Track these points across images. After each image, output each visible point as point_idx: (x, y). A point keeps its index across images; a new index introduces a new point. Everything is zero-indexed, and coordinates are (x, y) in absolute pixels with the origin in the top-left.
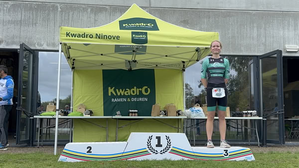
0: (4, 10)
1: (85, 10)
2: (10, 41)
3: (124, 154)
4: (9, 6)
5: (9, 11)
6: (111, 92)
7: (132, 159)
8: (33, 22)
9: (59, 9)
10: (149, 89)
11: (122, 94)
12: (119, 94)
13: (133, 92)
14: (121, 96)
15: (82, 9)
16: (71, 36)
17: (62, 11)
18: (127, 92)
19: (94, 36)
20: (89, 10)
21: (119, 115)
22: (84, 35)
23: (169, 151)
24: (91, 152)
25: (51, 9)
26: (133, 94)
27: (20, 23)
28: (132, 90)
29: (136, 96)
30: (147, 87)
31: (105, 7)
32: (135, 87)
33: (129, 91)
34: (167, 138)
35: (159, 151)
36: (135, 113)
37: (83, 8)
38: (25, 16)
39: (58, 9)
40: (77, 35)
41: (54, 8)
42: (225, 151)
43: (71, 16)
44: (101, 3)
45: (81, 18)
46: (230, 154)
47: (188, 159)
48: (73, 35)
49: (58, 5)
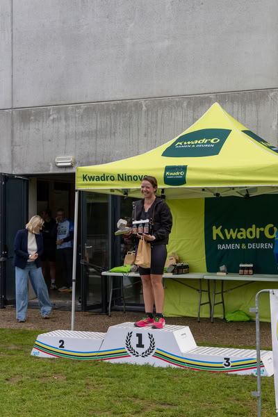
0: (76, 117)
1: (179, 104)
2: (84, 161)
3: (99, 354)
4: (81, 111)
5: (82, 118)
6: (217, 235)
7: (107, 361)
8: (110, 130)
9: (144, 108)
10: (275, 229)
11: (234, 238)
12: (228, 237)
13: (251, 233)
14: (231, 241)
15: (175, 103)
16: (88, 180)
17: (148, 110)
18: (240, 233)
19: (116, 177)
20: (185, 104)
21: (223, 272)
22: (104, 177)
23: (152, 354)
25: (134, 109)
26: (249, 237)
27: (94, 134)
28: (249, 230)
29: (255, 241)
30: (272, 225)
31: (208, 97)
32: (254, 226)
33: (244, 233)
34: (151, 336)
35: (140, 353)
36: (248, 268)
37: (177, 103)
38: (101, 123)
39: (142, 108)
40: (95, 178)
41: (138, 106)
43: (159, 117)
45: (173, 117)
46: (231, 364)
47: (176, 366)
48: (91, 178)
49: (142, 101)
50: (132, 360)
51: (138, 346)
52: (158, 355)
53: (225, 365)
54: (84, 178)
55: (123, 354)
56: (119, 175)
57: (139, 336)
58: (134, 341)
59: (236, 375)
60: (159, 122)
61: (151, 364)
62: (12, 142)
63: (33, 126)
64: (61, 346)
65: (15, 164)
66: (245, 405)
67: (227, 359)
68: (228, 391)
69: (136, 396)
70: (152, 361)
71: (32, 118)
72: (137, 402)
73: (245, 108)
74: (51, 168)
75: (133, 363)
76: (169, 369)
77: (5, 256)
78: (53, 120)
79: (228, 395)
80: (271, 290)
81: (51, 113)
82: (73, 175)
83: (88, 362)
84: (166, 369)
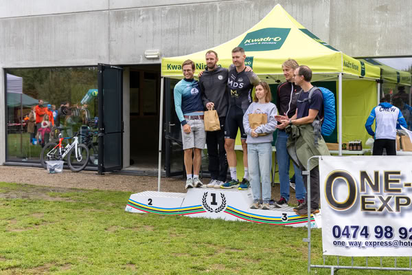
0: (162, 17)
1: (247, 6)
2: (169, 54)
4: (166, 11)
5: (167, 18)
7: (187, 216)
8: (191, 28)
9: (218, 9)
16: (172, 68)
17: (221, 11)
20: (252, 6)
23: (224, 210)
24: (152, 204)
25: (210, 10)
27: (177, 31)
34: (223, 196)
35: (214, 210)
38: (182, 22)
39: (216, 9)
40: (178, 67)
41: (213, 8)
42: (283, 214)
43: (231, 17)
45: (242, 17)
46: (288, 219)
47: (243, 220)
48: (174, 67)
49: (217, 4)
50: (207, 215)
51: (212, 204)
52: (229, 211)
53: (283, 219)
54: (169, 67)
55: (200, 210)
56: (197, 64)
57: (214, 195)
58: (209, 199)
59: (292, 227)
60: (231, 20)
61: (223, 218)
62: (109, 37)
63: (126, 24)
64: (150, 204)
65: (112, 56)
66: (298, 250)
67: (285, 215)
68: (285, 239)
69: (209, 243)
70: (223, 215)
71: (125, 17)
72: (211, 247)
73: (302, 9)
74: (141, 59)
75: (208, 217)
76: (237, 222)
77: (103, 132)
78: (143, 19)
79: (284, 242)
80: (320, 157)
81: (141, 13)
82: (159, 66)
83: (171, 217)
84: (235, 222)
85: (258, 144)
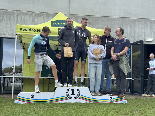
3: (53, 99)
7: (57, 102)
9: (16, 14)
15: (29, 14)
16: (23, 30)
17: (17, 15)
19: (36, 30)
20: (34, 15)
21: (50, 76)
22: (31, 30)
23: (79, 98)
24: (33, 98)
25: (11, 14)
31: (43, 14)
35: (73, 98)
37: (30, 14)
40: (26, 30)
41: (13, 13)
42: (110, 97)
43: (23, 18)
44: (41, 11)
45: (29, 19)
46: (113, 99)
47: (89, 102)
49: (15, 11)
50: (69, 101)
51: (72, 95)
52: (81, 98)
53: (110, 100)
55: (65, 99)
56: (38, 29)
57: (73, 90)
61: (78, 102)
70: (78, 100)
85: (97, 63)
